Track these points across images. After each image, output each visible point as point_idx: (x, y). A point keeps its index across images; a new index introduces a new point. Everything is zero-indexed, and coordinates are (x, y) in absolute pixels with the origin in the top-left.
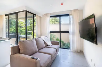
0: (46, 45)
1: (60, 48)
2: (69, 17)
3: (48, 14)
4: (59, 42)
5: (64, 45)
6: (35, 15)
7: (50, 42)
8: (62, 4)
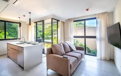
0: (71, 50)
1: (85, 54)
2: (96, 20)
3: (72, 19)
4: (84, 47)
5: (89, 51)
6: (59, 21)
7: (75, 47)
8: (87, 10)
